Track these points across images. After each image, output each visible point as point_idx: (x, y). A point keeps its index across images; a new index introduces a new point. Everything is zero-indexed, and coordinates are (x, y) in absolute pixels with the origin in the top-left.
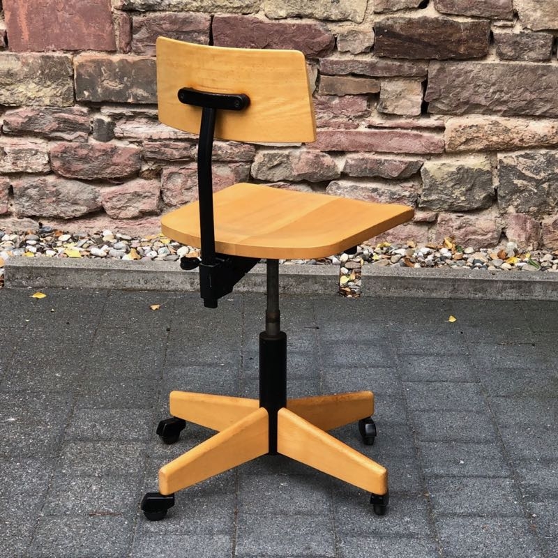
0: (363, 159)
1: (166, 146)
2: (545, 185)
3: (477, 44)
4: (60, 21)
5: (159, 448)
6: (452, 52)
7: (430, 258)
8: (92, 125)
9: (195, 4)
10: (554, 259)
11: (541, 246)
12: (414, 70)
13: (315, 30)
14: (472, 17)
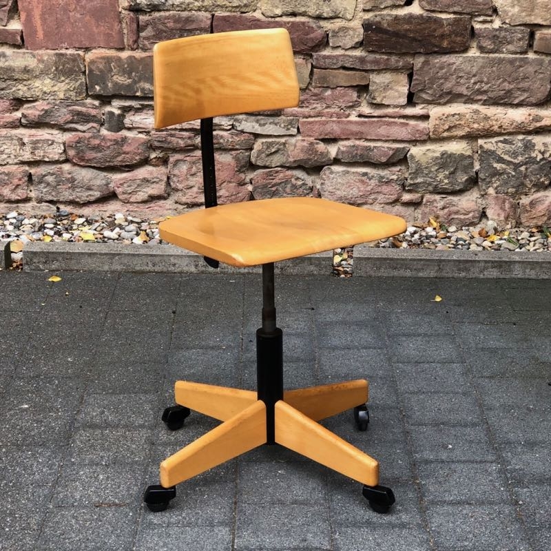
0: (354, 146)
1: (172, 135)
2: (523, 168)
3: (459, 39)
4: (72, 21)
5: (164, 435)
6: (436, 46)
7: (417, 236)
8: (104, 117)
9: (197, 4)
10: (531, 236)
11: (518, 224)
12: (401, 63)
13: (309, 27)
14: (455, 13)
